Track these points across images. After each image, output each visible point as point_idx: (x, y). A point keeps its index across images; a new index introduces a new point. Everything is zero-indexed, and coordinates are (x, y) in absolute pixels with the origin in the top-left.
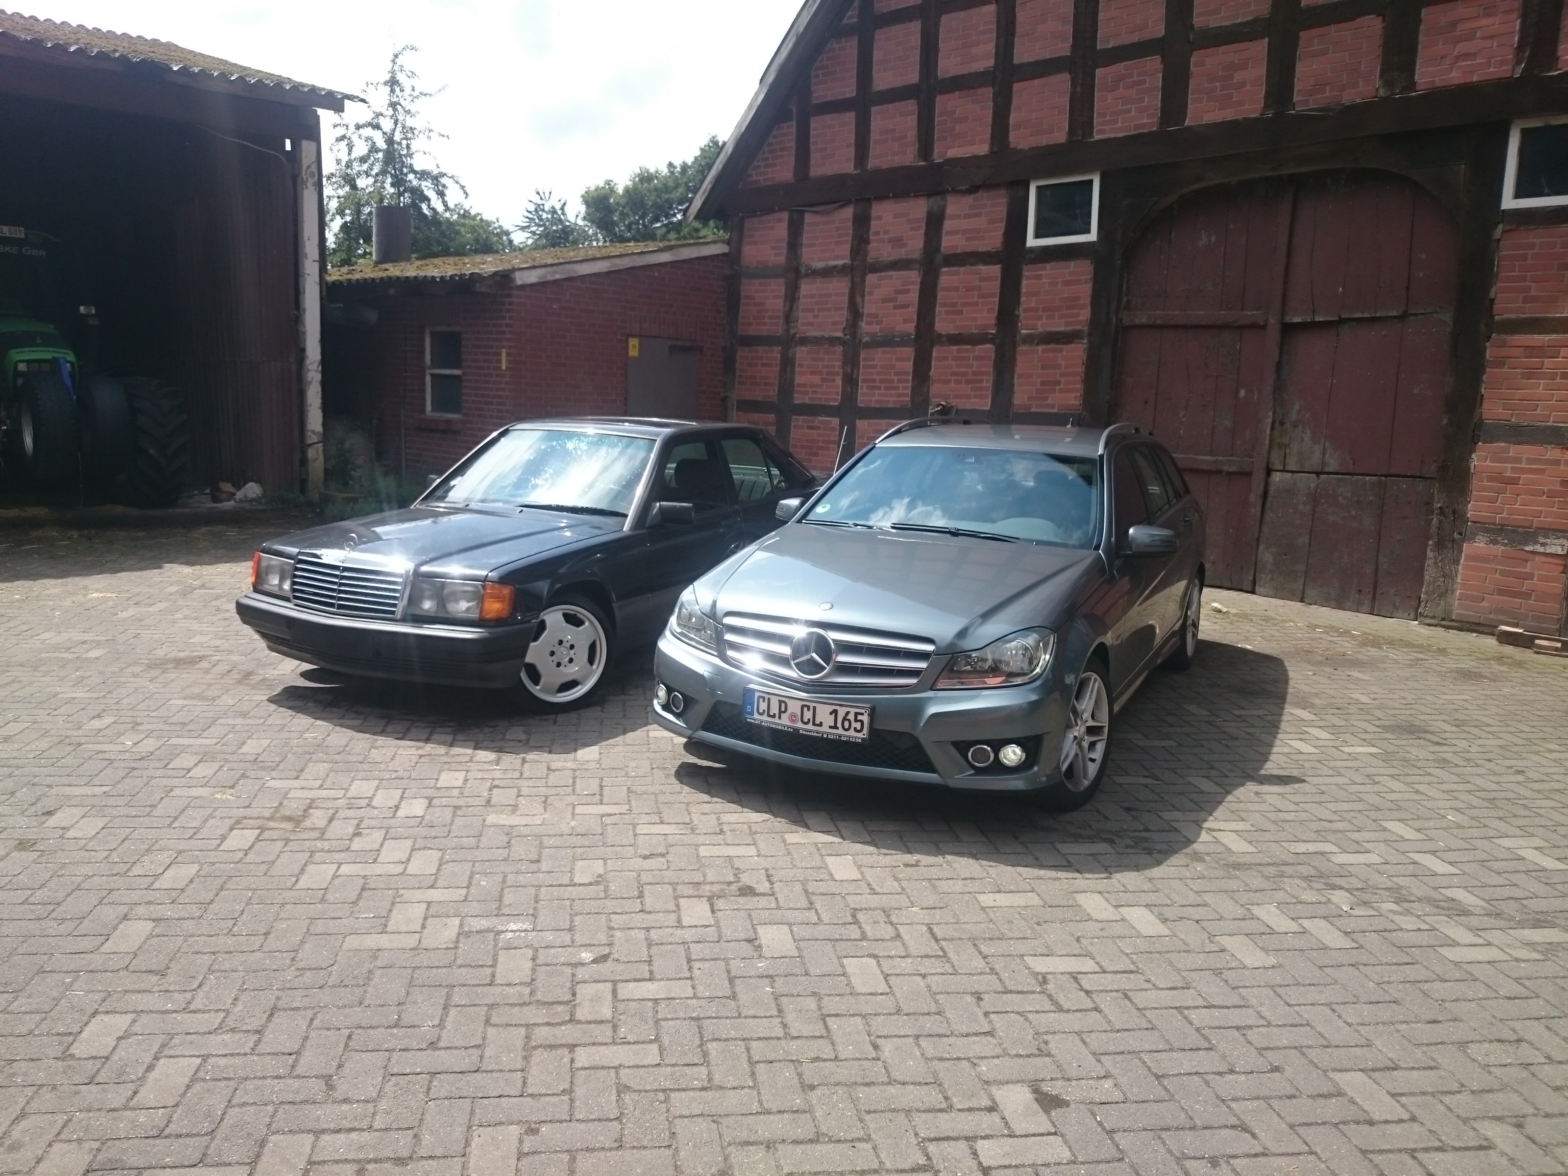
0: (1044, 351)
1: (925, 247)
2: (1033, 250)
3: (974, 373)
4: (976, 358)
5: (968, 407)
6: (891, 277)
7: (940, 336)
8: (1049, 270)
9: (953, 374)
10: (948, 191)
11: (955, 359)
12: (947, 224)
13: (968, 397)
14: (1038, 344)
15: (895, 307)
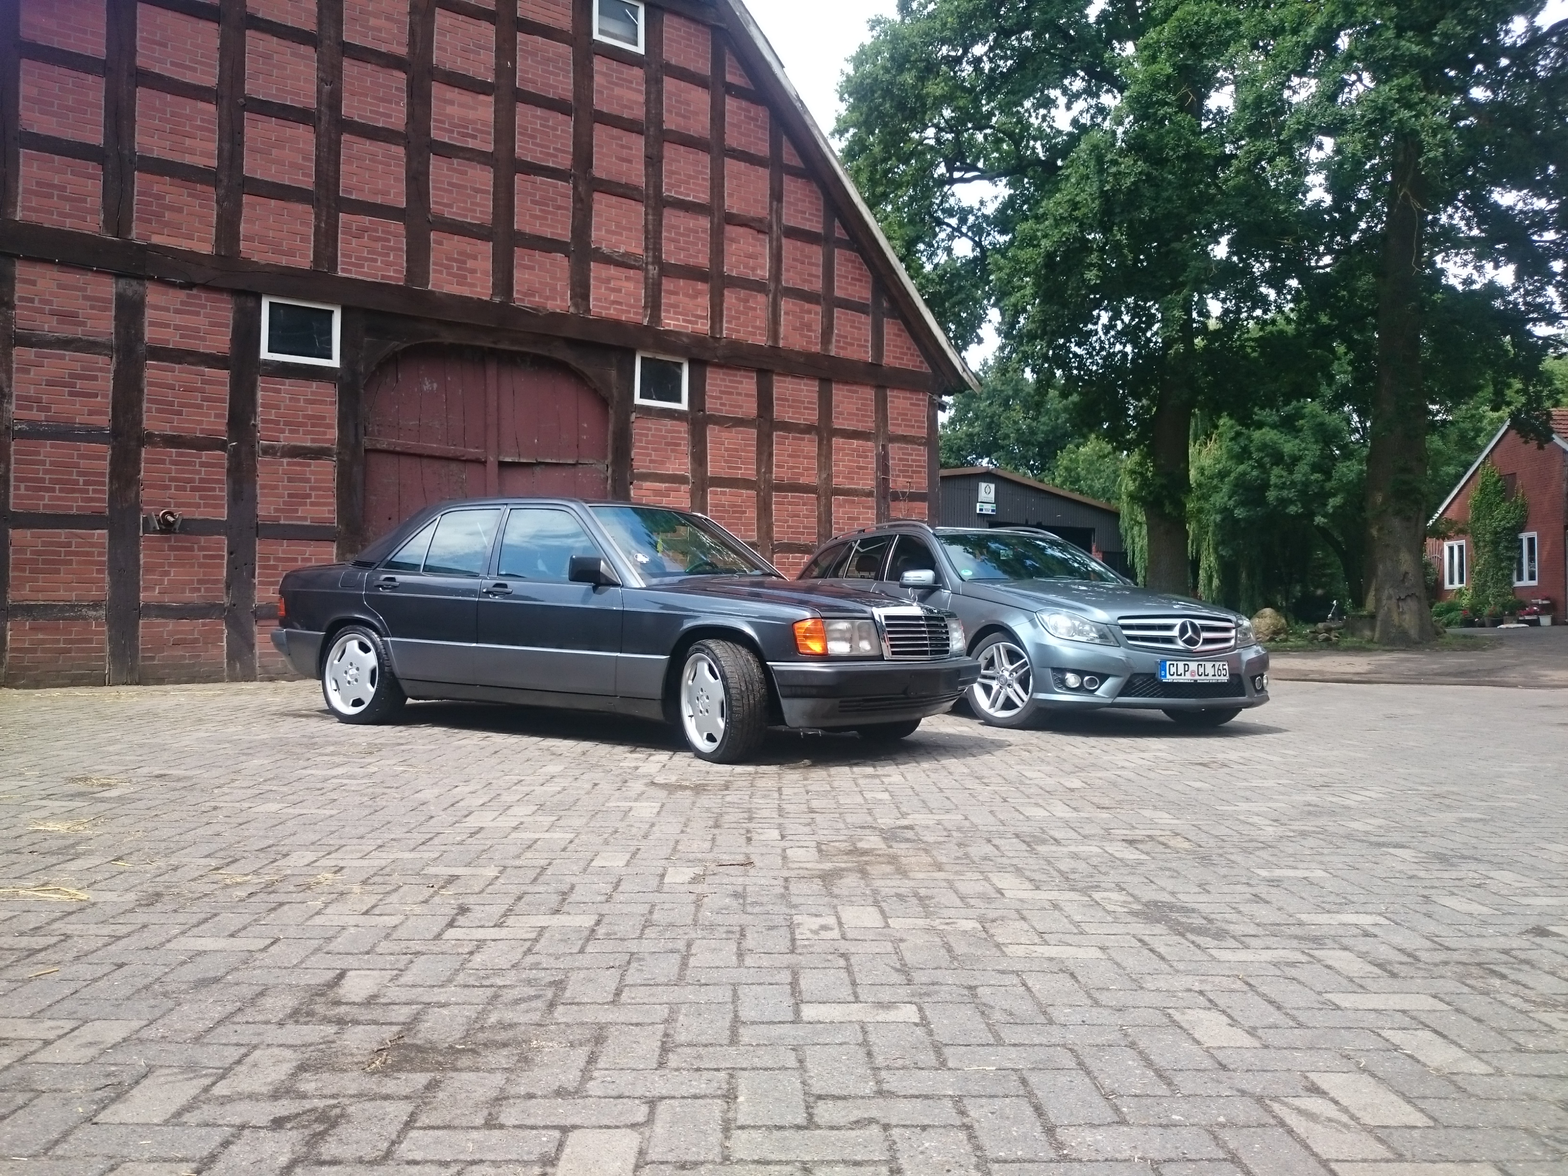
0: (289, 464)
1: (117, 333)
2: (267, 363)
3: (202, 480)
4: (202, 464)
5: (197, 517)
6: (62, 357)
7: (151, 435)
8: (287, 386)
9: (172, 479)
10: (151, 279)
11: (174, 463)
12: (149, 314)
13: (198, 506)
14: (282, 456)
15: (71, 394)
